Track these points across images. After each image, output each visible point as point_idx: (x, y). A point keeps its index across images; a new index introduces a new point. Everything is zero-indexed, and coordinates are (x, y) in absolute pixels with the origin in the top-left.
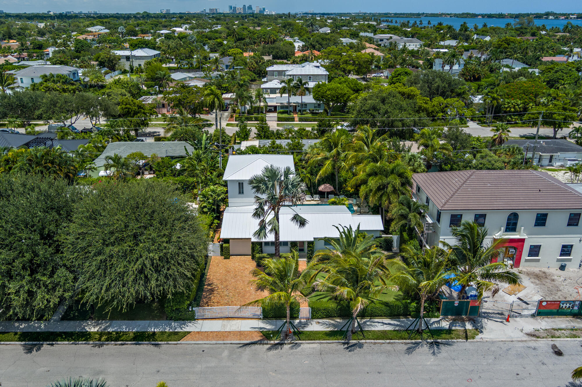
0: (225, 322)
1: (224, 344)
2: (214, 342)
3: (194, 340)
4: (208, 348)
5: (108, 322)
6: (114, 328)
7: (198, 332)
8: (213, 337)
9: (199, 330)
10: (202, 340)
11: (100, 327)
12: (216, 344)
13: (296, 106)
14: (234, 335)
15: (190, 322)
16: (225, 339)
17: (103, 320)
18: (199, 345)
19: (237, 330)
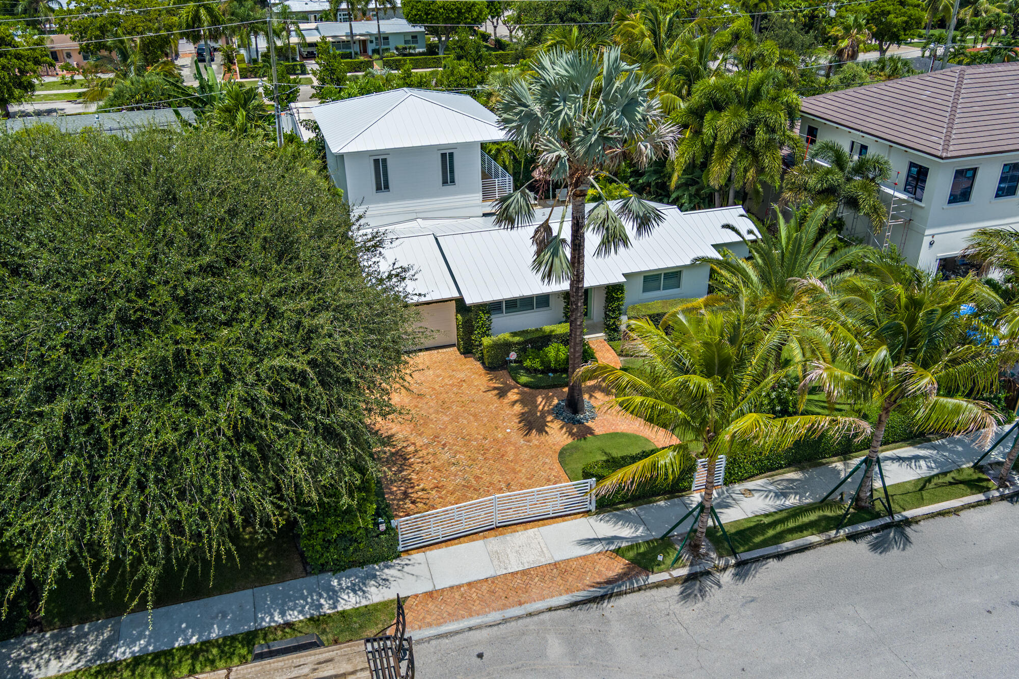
0: (494, 543)
1: (530, 615)
2: (495, 616)
3: (430, 625)
4: (491, 642)
5: (104, 626)
6: (133, 642)
7: (430, 594)
8: (481, 599)
9: (429, 588)
10: (453, 617)
11: (82, 653)
12: (505, 621)
13: (364, 42)
14: (543, 580)
15: (388, 567)
16: (524, 597)
17: (82, 622)
18: (457, 638)
19: (544, 561)
